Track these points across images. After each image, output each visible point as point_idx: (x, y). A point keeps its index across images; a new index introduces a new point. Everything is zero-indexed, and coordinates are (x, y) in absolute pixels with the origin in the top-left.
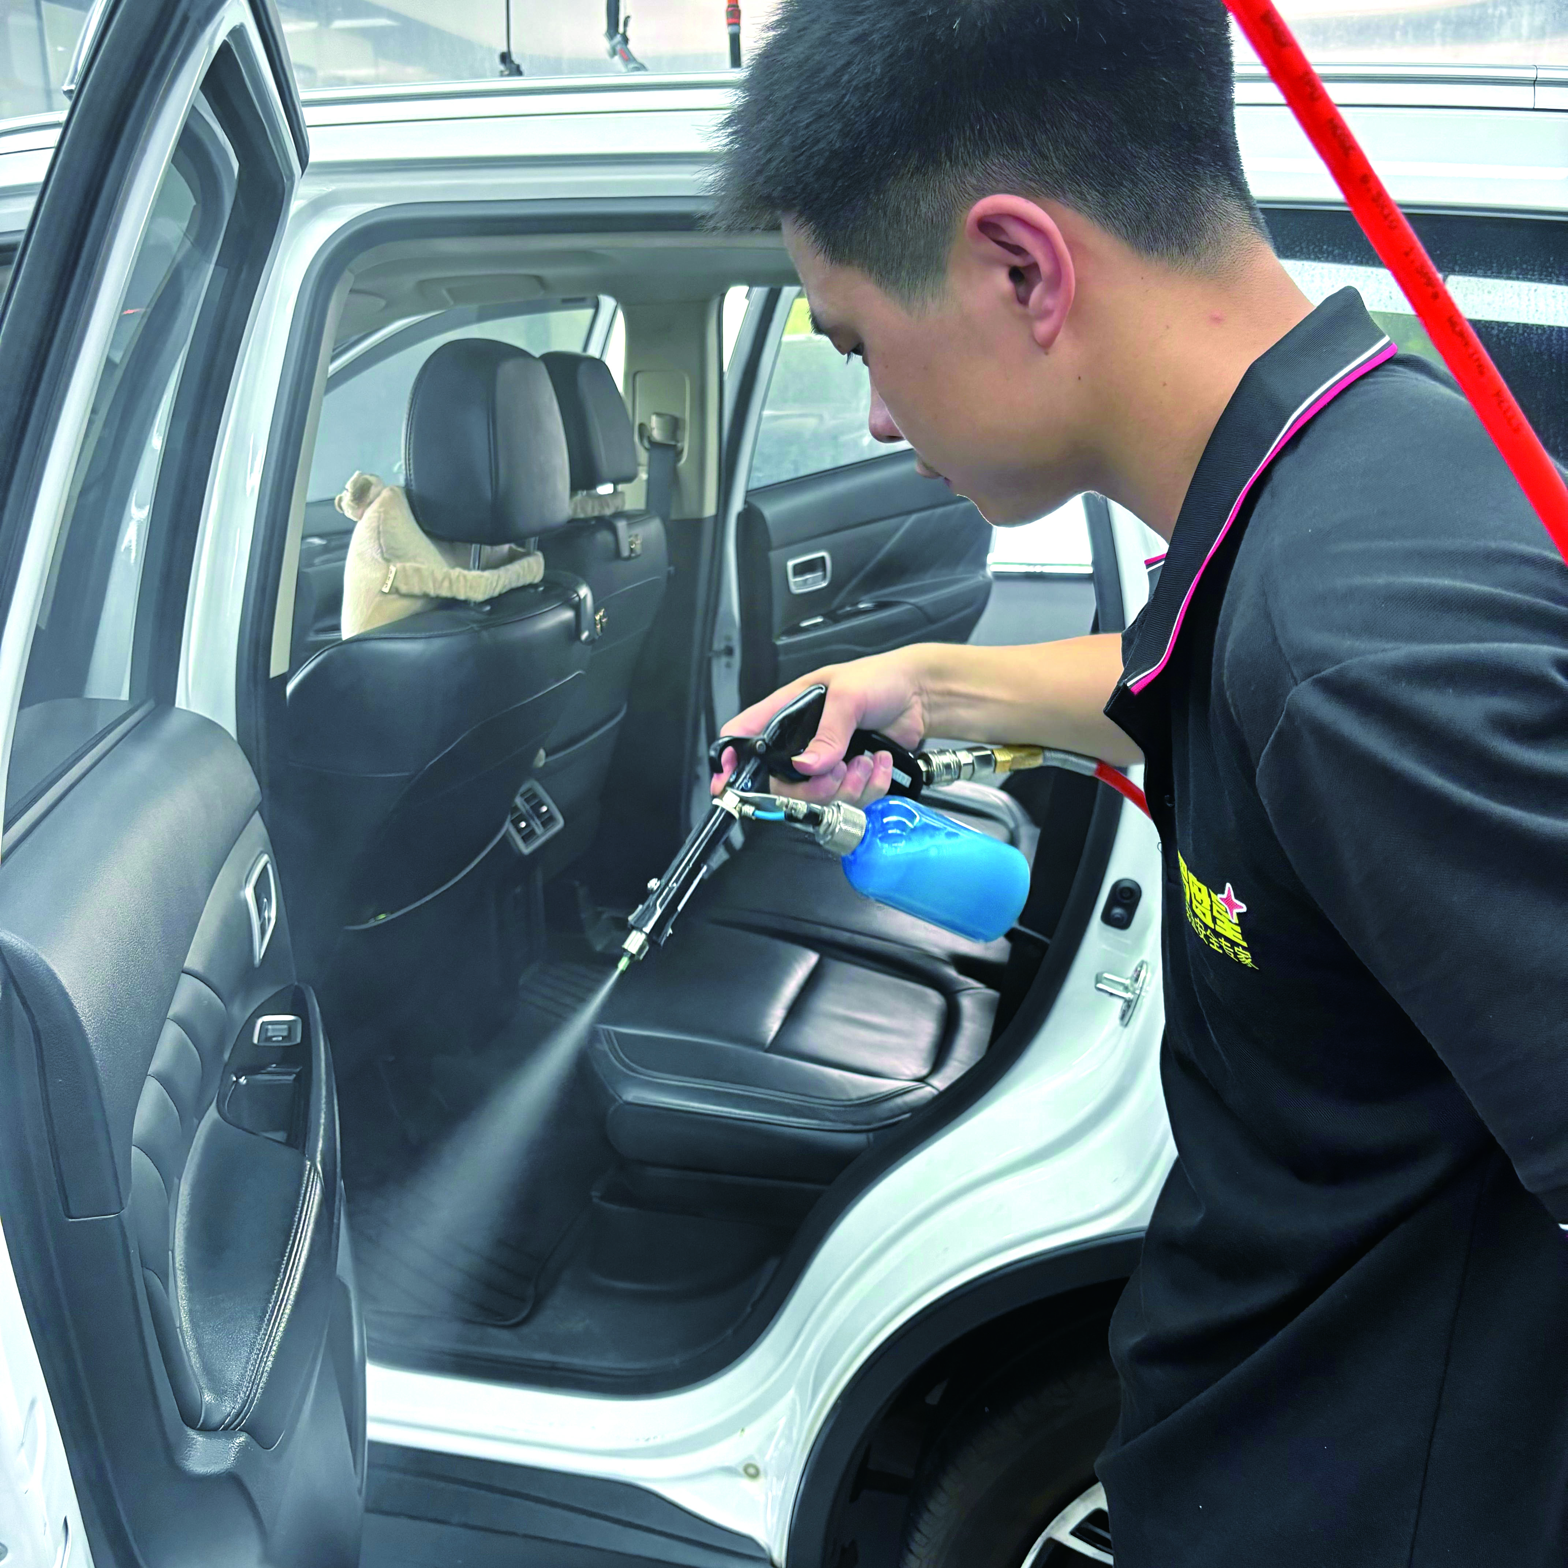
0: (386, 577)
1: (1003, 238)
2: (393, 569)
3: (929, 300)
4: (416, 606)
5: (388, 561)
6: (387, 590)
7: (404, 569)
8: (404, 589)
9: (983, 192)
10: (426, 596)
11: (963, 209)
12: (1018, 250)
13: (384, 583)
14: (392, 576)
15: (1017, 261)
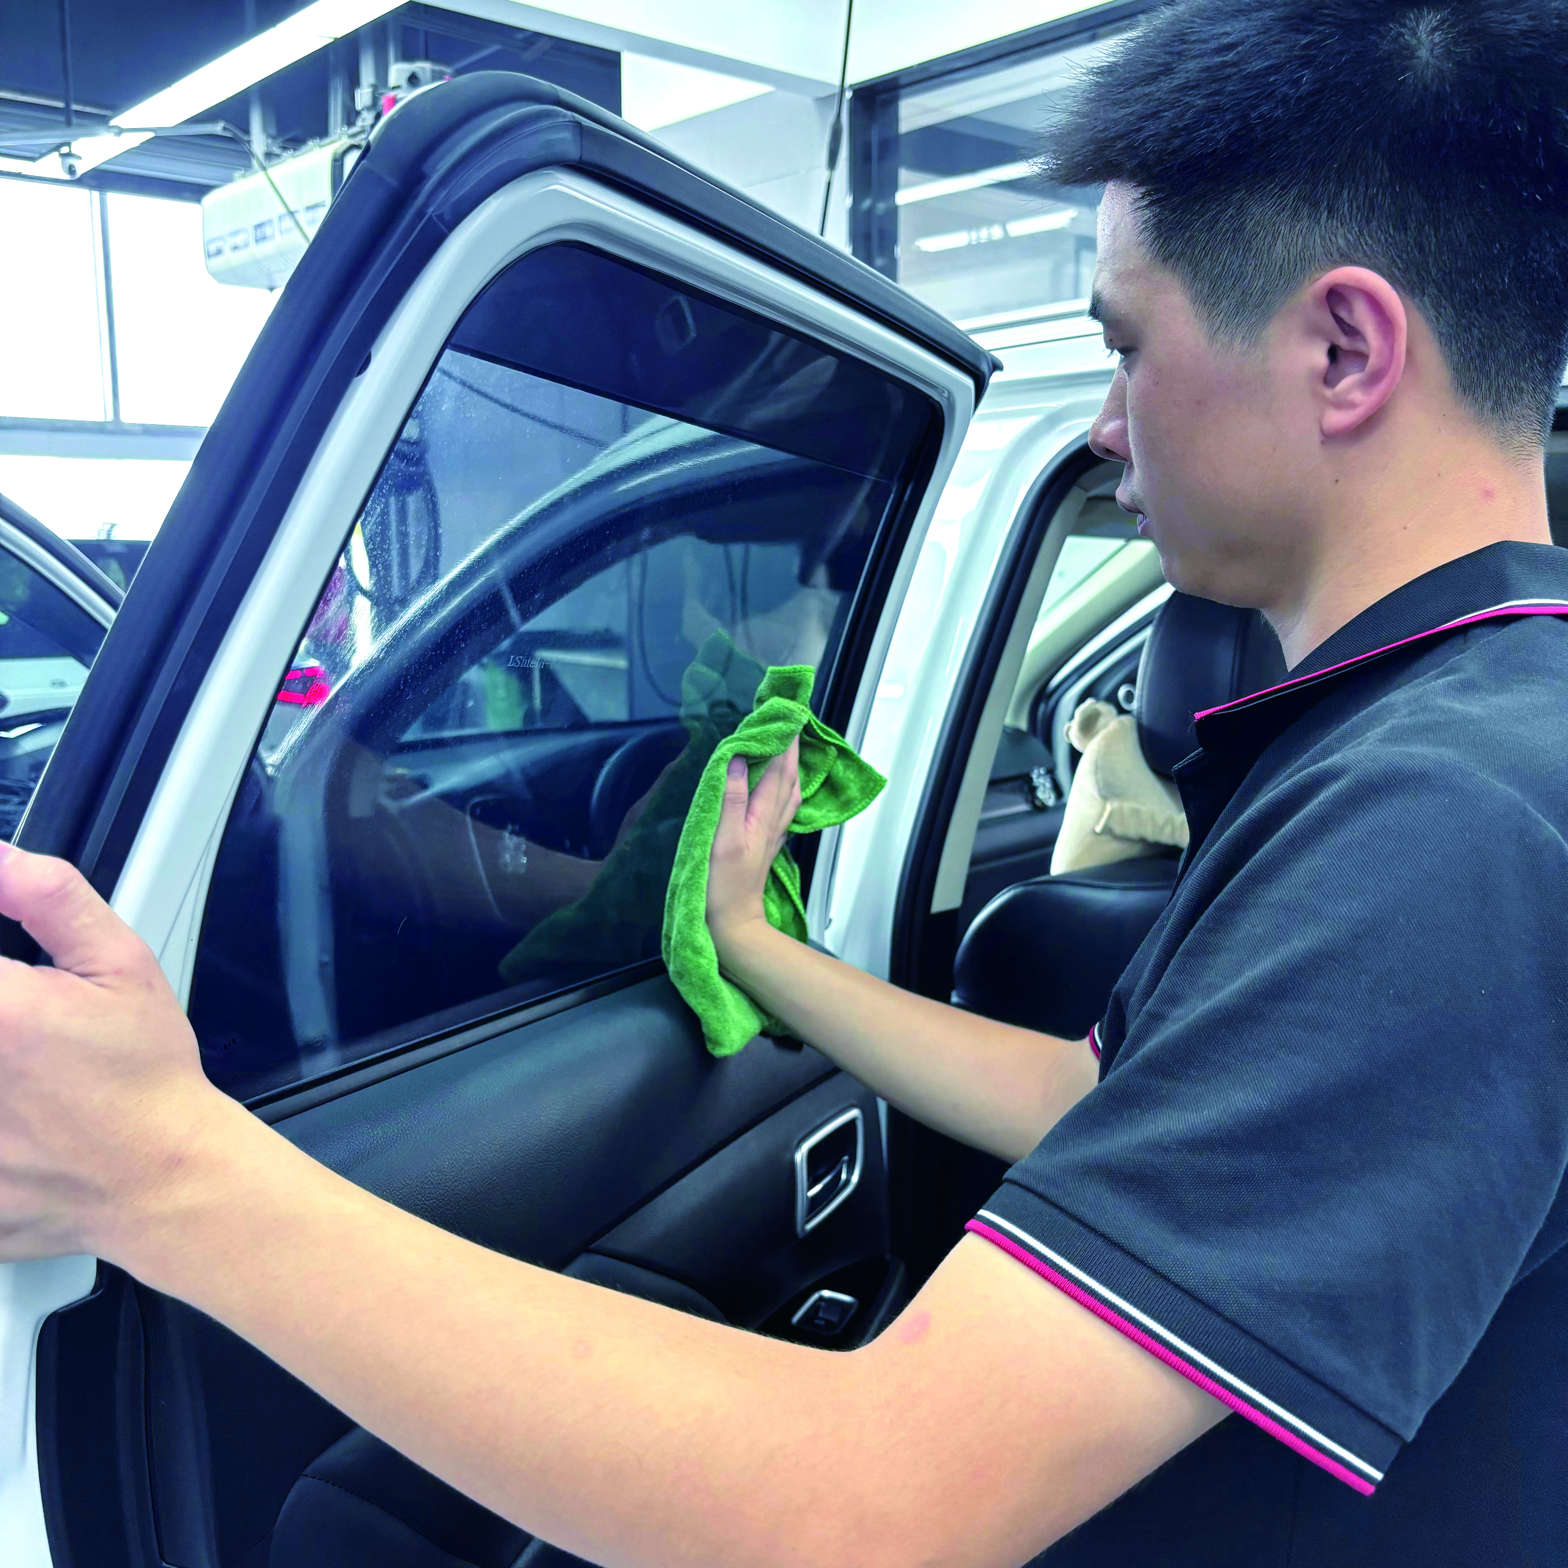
0: (1100, 816)
1: (1343, 314)
2: (1109, 808)
3: (1238, 340)
4: (1133, 851)
5: (1105, 798)
6: (1098, 829)
7: (1121, 809)
8: (1118, 830)
9: (1347, 259)
10: (1143, 841)
11: (1319, 268)
12: (1352, 331)
13: (1098, 821)
14: (1106, 815)
15: (1343, 341)
